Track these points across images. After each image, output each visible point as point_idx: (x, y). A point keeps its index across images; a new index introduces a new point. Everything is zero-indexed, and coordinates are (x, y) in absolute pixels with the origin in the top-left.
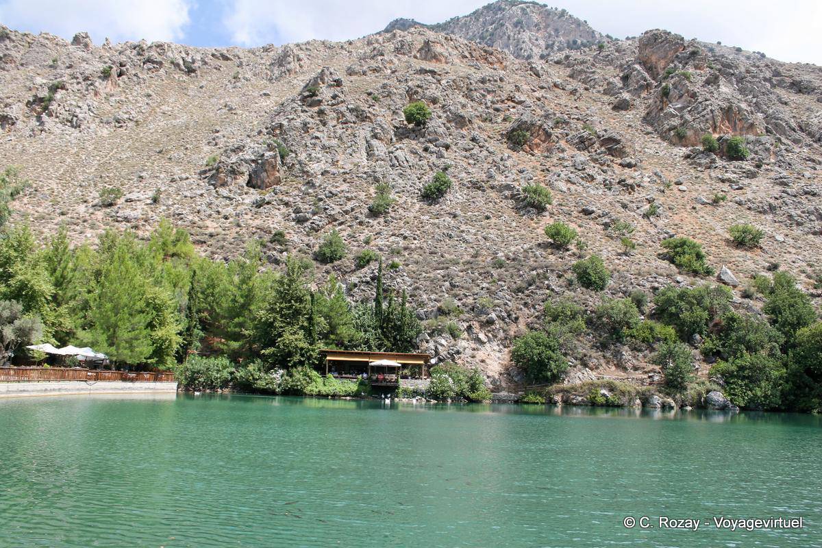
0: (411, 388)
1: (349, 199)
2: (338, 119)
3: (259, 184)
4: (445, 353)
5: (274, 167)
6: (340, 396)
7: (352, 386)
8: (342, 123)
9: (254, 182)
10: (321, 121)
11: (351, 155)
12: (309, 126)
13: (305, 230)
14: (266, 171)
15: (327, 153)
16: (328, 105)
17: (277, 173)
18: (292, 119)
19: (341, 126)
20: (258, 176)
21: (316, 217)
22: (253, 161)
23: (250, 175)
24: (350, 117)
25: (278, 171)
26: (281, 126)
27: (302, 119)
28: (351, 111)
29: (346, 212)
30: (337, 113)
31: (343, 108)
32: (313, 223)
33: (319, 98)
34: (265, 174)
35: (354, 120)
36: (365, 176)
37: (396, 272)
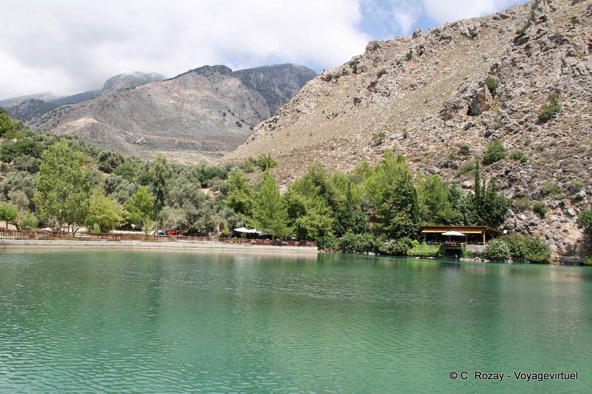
0: (474, 251)
1: (526, 112)
2: (541, 48)
3: (476, 112)
4: (522, 225)
5: (484, 98)
6: (426, 256)
7: (435, 249)
8: (544, 51)
9: (473, 112)
10: (527, 54)
11: (547, 75)
12: (515, 60)
13: (488, 142)
14: (479, 102)
15: (527, 78)
16: (533, 40)
17: (486, 102)
18: (504, 59)
19: (542, 53)
20: (474, 107)
21: (497, 131)
22: (471, 97)
23: (469, 107)
24: (549, 44)
25: (487, 101)
26: (497, 65)
27: (511, 57)
28: (551, 39)
29: (521, 123)
30: (541, 44)
31: (544, 39)
32: (494, 135)
33: (526, 36)
34: (479, 105)
35: (554, 45)
36: (549, 90)
37: (524, 165)
